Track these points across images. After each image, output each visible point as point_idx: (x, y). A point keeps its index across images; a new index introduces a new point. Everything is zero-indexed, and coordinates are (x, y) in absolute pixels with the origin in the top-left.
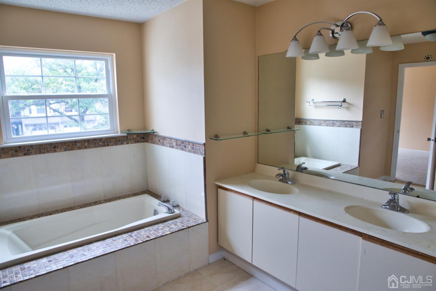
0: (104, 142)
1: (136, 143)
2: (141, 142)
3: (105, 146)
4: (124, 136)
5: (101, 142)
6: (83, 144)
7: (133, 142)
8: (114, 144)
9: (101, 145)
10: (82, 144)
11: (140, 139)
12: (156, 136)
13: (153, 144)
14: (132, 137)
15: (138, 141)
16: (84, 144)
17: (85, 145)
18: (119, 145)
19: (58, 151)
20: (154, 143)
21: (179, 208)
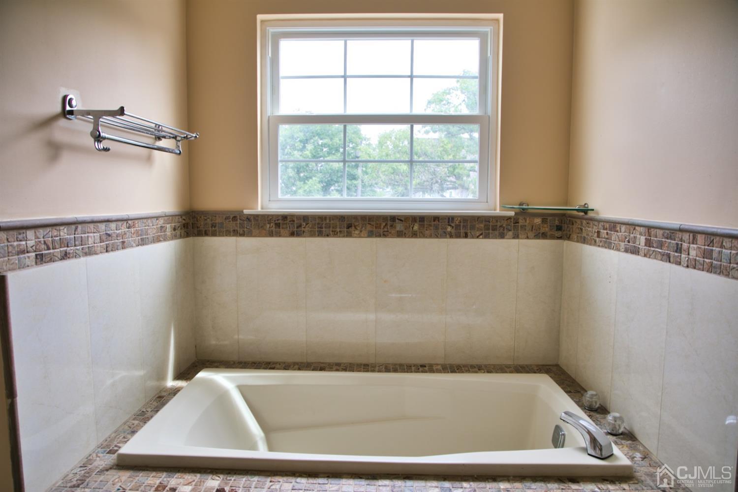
0: (457, 227)
1: (539, 238)
2: (552, 237)
3: (458, 236)
4: (509, 218)
5: (450, 225)
6: (410, 226)
7: (531, 234)
8: (482, 234)
9: (451, 232)
10: (408, 225)
11: (551, 230)
12: (591, 223)
13: (582, 243)
14: (528, 221)
15: (543, 233)
16: (412, 226)
17: (413, 228)
18: (495, 237)
19: (355, 235)
20: (584, 241)
21: (630, 444)
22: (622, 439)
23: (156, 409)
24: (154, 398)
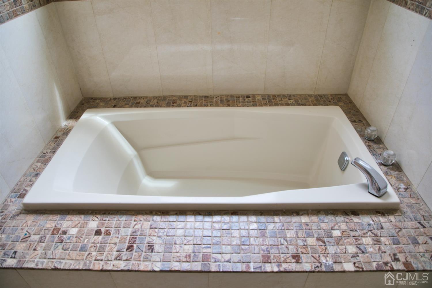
21: (397, 175)
22: (392, 169)
23: (53, 150)
24: (52, 139)
